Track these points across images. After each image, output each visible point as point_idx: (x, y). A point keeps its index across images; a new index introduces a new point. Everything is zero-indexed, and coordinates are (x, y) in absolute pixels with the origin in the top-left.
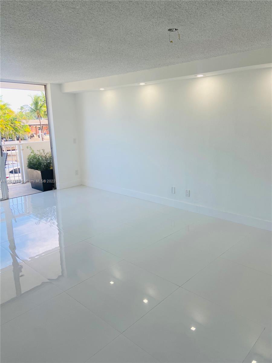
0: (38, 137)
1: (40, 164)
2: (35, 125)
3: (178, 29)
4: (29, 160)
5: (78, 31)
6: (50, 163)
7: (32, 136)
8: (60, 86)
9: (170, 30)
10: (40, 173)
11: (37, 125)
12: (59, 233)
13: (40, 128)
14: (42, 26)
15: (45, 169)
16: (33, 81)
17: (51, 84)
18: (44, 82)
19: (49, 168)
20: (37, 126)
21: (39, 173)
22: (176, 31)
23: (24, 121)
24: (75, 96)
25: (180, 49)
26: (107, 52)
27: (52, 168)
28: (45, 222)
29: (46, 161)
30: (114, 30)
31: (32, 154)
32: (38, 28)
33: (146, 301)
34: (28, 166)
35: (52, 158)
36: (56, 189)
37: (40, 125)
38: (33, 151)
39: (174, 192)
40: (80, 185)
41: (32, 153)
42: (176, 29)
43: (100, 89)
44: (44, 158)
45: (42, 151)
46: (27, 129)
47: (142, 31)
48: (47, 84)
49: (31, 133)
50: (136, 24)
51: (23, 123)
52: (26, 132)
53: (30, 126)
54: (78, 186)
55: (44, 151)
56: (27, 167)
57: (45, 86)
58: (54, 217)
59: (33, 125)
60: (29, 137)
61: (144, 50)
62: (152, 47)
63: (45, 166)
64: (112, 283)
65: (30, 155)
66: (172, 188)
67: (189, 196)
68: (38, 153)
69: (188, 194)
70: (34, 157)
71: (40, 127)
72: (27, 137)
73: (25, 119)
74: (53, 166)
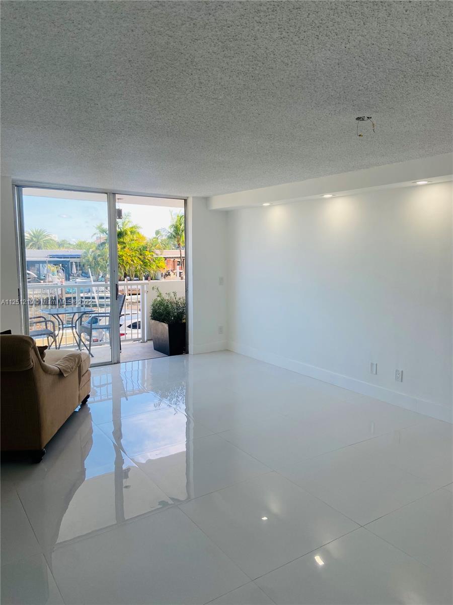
0: (175, 276)
1: (168, 313)
2: (173, 258)
3: (371, 118)
4: (154, 307)
5: (225, 127)
6: (182, 313)
7: (167, 275)
8: (206, 199)
9: (358, 119)
10: (168, 328)
11: (175, 257)
12: (186, 423)
13: (179, 262)
14: (177, 123)
15: (174, 321)
16: (169, 194)
17: (193, 197)
18: (184, 195)
19: (181, 320)
20: (176, 260)
21: (165, 326)
22: (369, 121)
23: (158, 252)
24: (227, 215)
25: (382, 143)
26: (270, 153)
27: (185, 321)
28: (168, 403)
29: (177, 309)
30: (274, 123)
31: (159, 299)
32: (171, 125)
33: (319, 560)
34: (151, 316)
35: (186, 305)
36: (188, 353)
37: (180, 257)
38: (161, 294)
39: (374, 372)
40: (225, 350)
41: (158, 296)
42: (368, 118)
43: (264, 205)
44: (175, 306)
45: (172, 295)
46: (161, 264)
47: (315, 122)
48: (188, 197)
49: (167, 269)
50: (305, 113)
51: (157, 254)
52: (159, 267)
53: (166, 258)
54: (221, 351)
55: (175, 294)
56: (150, 318)
57: (186, 201)
58: (181, 397)
59: (170, 258)
60: (162, 276)
61: (324, 148)
62: (335, 142)
63: (174, 317)
64: (265, 518)
65: (155, 300)
66: (372, 364)
67: (402, 381)
68: (167, 298)
69: (401, 376)
70: (161, 303)
71: (180, 260)
72: (160, 276)
73: (160, 249)
74: (187, 319)
